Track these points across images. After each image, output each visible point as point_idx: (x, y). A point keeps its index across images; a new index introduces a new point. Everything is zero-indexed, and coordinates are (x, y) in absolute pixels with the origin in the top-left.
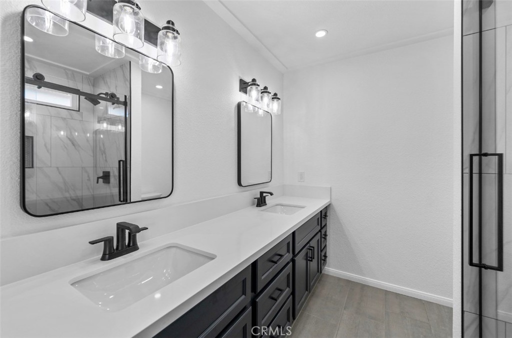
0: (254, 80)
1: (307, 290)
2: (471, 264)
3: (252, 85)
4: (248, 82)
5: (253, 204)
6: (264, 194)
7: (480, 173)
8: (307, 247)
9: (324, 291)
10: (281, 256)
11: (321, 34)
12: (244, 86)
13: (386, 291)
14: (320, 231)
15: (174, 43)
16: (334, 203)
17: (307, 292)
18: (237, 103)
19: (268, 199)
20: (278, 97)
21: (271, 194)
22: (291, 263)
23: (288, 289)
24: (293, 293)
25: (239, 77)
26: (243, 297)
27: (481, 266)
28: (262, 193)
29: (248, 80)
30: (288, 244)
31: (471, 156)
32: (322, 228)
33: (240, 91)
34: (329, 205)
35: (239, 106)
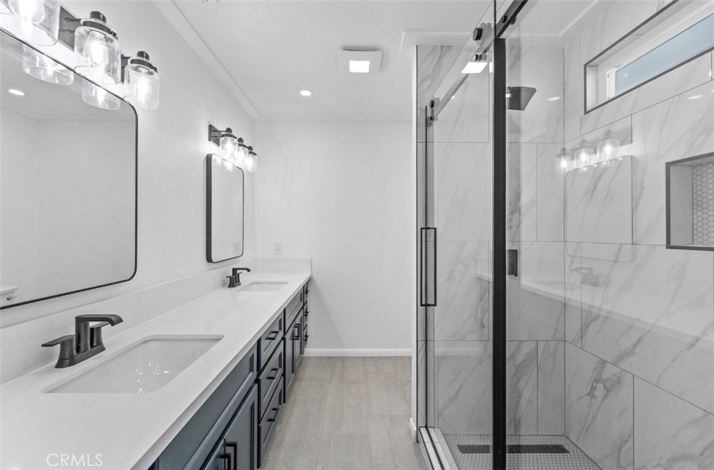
0: (229, 130)
1: (293, 372)
2: (422, 305)
3: (227, 135)
4: (220, 129)
5: (224, 285)
6: (238, 271)
7: (426, 241)
8: (293, 325)
9: (307, 373)
10: (276, 332)
11: (306, 93)
12: (215, 135)
13: (363, 357)
14: (303, 308)
15: (148, 80)
16: (315, 277)
17: (293, 375)
18: (206, 155)
19: (243, 277)
20: (253, 151)
21: (249, 270)
22: (283, 341)
23: (280, 369)
24: (284, 375)
25: (209, 122)
26: (251, 373)
27: (427, 305)
28: (235, 270)
29: (221, 127)
30: (280, 321)
31: (422, 229)
32: (304, 305)
33: (210, 140)
34: (310, 279)
35: (209, 159)
